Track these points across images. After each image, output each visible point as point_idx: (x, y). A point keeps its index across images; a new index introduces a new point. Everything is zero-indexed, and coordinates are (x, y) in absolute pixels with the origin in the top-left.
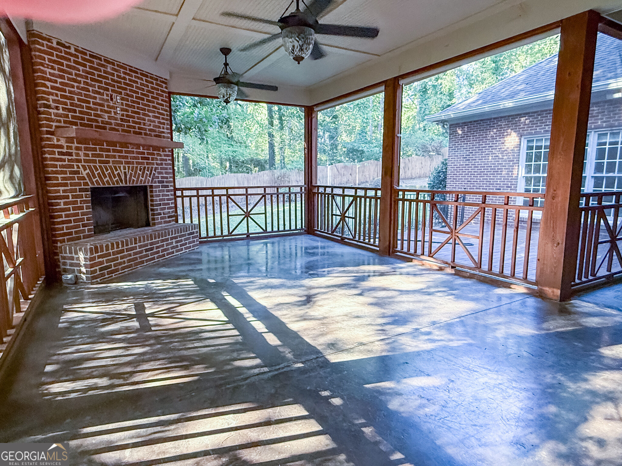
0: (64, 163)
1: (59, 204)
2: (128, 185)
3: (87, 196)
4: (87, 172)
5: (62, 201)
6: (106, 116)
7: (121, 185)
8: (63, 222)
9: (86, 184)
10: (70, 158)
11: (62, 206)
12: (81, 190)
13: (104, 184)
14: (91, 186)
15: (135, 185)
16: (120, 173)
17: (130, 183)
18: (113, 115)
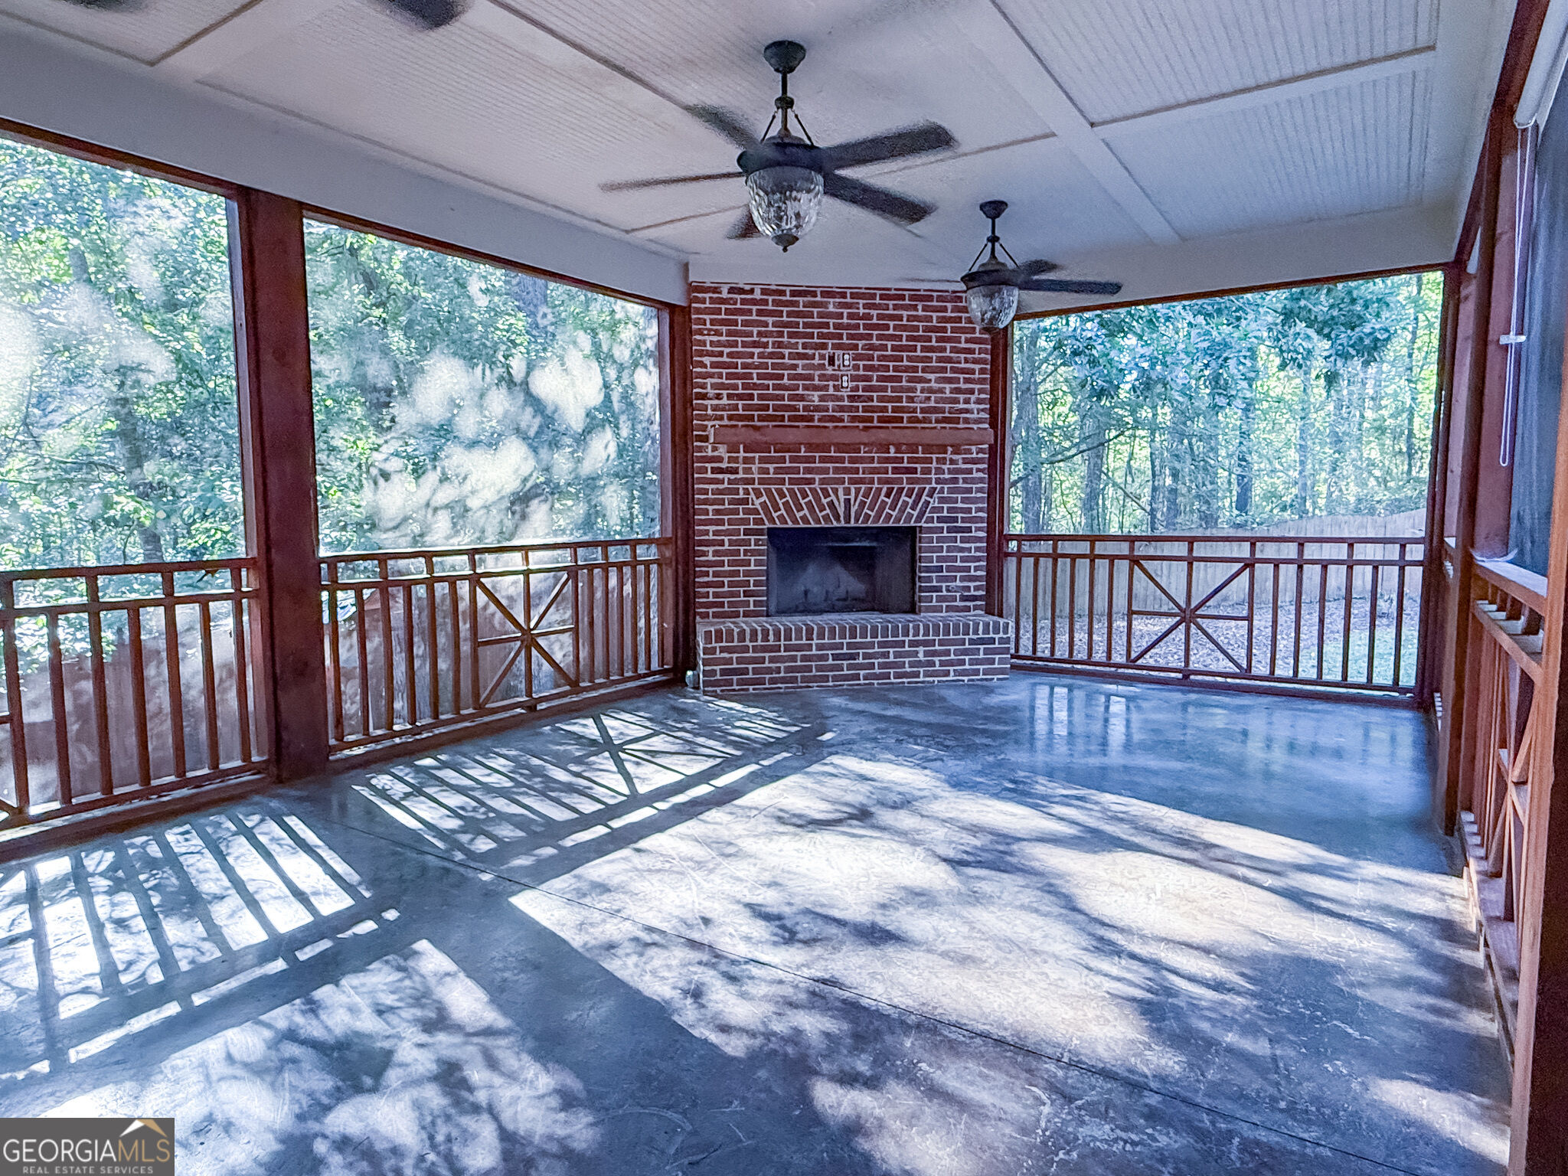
0: (721, 487)
1: (704, 554)
2: (852, 524)
3: (759, 544)
4: (762, 500)
5: (711, 549)
6: (815, 396)
7: (835, 524)
8: (708, 585)
9: (761, 522)
10: (732, 477)
11: (710, 558)
12: (747, 532)
13: (795, 521)
14: (768, 525)
15: (869, 524)
16: (836, 503)
17: (857, 520)
18: (831, 391)
